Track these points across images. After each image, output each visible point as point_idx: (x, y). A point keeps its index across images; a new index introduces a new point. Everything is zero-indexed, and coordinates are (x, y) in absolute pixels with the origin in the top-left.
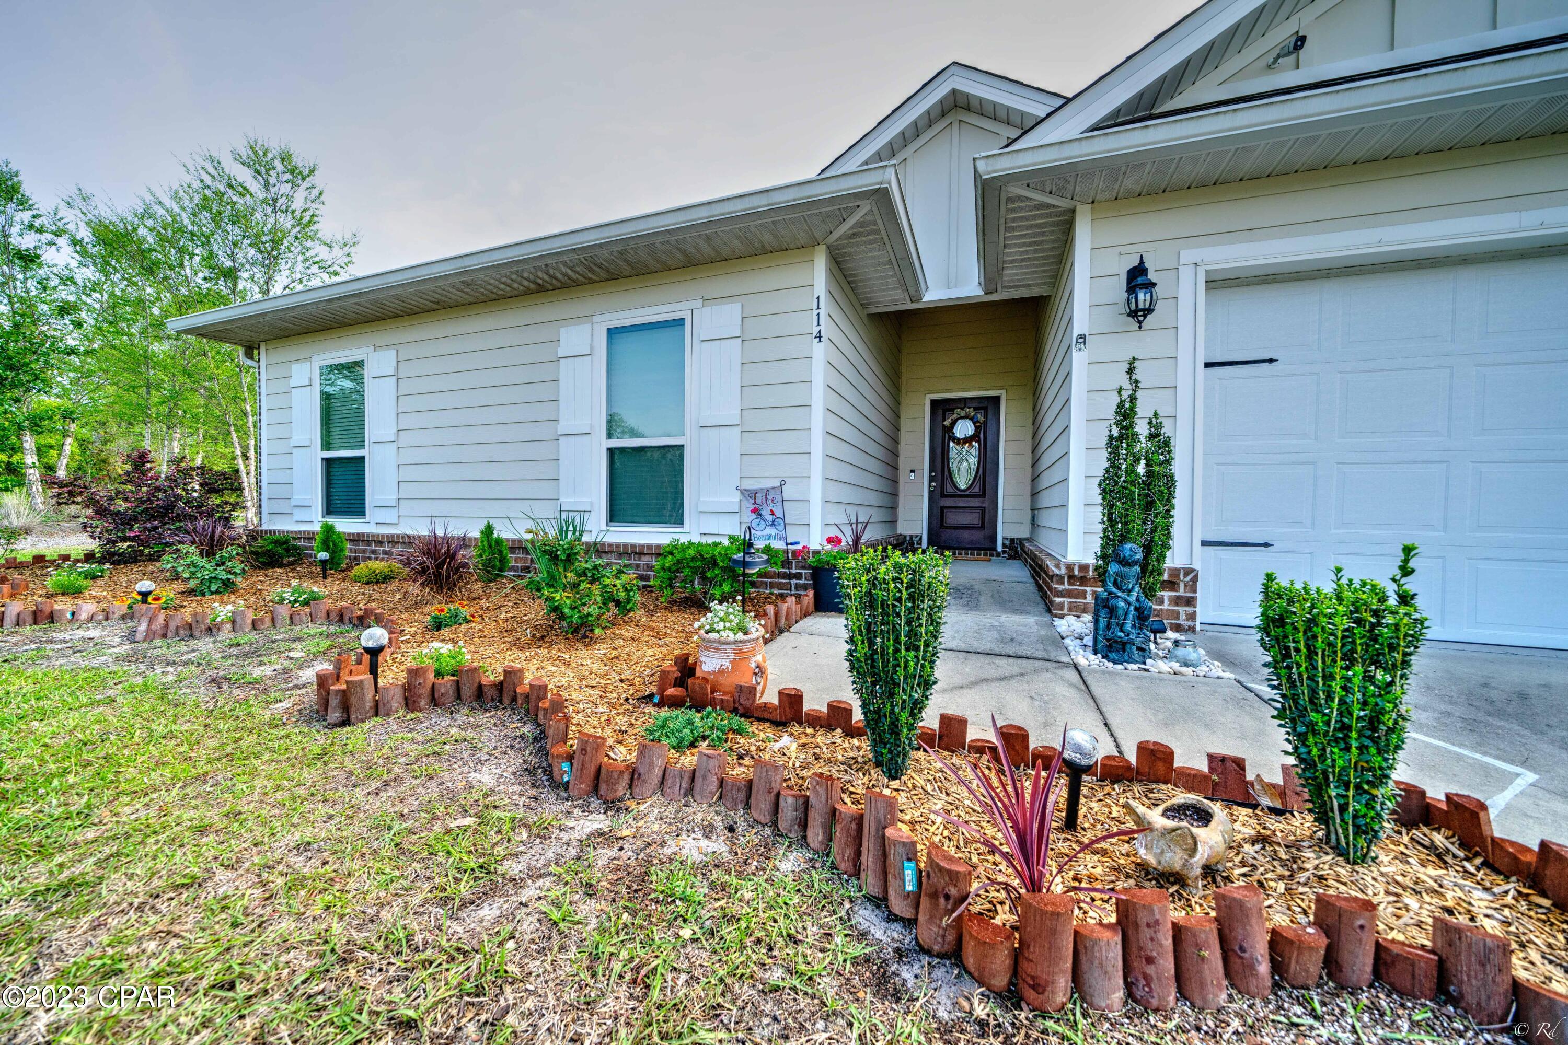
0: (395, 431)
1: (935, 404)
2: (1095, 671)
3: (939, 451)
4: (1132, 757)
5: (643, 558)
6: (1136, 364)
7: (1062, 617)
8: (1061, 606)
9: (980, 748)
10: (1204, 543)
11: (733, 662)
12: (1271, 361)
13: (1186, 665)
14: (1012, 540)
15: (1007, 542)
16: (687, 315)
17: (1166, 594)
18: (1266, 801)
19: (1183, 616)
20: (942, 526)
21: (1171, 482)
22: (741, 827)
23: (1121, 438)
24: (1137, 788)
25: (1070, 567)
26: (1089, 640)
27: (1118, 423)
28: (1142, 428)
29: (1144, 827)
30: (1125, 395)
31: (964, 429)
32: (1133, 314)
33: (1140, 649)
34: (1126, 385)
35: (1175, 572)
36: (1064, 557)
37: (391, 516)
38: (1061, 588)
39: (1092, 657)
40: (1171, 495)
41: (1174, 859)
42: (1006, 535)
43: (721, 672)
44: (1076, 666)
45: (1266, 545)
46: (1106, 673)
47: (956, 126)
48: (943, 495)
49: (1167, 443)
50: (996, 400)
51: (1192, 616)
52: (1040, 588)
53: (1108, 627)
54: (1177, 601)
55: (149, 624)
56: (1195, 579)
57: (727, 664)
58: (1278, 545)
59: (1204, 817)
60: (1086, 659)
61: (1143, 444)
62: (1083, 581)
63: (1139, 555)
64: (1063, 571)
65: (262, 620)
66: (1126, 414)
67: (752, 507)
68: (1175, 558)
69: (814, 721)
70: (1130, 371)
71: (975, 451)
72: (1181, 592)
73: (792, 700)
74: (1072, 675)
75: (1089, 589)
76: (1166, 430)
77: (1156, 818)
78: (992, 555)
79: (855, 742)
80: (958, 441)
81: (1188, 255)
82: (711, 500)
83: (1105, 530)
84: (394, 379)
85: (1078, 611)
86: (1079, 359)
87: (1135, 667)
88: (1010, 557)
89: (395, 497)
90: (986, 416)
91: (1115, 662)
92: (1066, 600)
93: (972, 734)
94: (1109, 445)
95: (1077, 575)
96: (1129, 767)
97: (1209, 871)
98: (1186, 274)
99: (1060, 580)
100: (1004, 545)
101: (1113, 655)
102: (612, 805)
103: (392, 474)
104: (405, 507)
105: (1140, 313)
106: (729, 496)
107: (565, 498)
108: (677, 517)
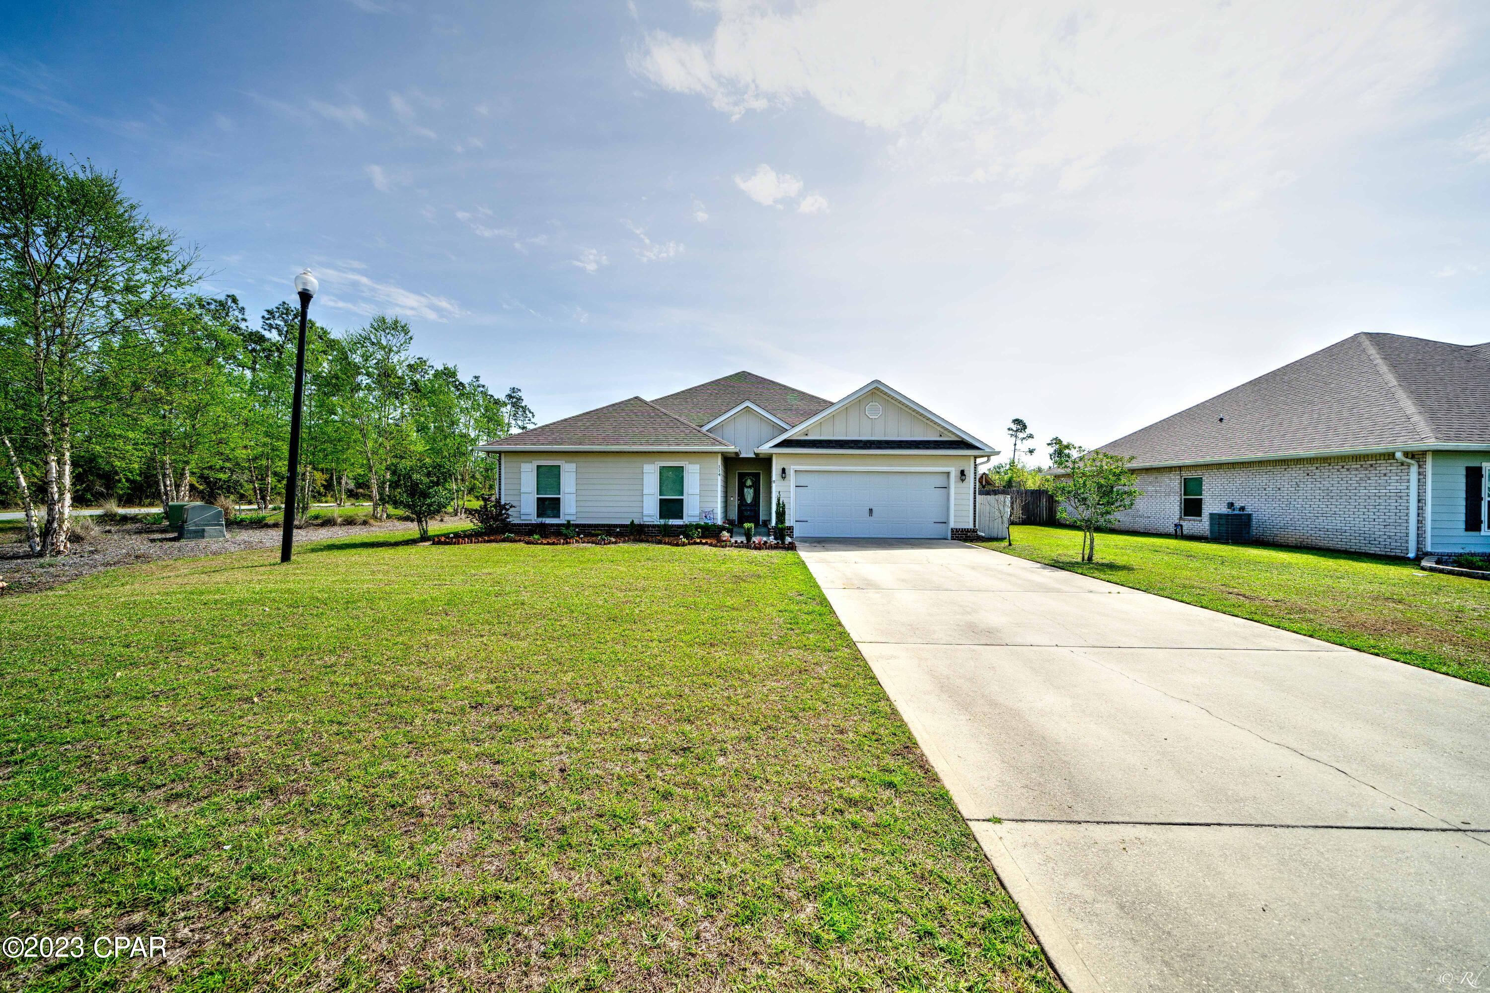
0: (576, 490)
1: (739, 476)
3: (741, 491)
5: (672, 528)
10: (789, 518)
12: (805, 486)
16: (685, 466)
19: (791, 535)
20: (742, 515)
21: (785, 512)
23: (779, 505)
28: (782, 504)
30: (780, 498)
31: (749, 483)
32: (782, 477)
34: (780, 496)
35: (790, 527)
36: (770, 524)
37: (573, 518)
40: (785, 514)
45: (807, 521)
47: (748, 412)
48: (742, 506)
49: (786, 507)
50: (759, 474)
51: (793, 535)
54: (790, 532)
61: (782, 506)
66: (780, 501)
67: (704, 515)
68: (786, 521)
70: (782, 494)
71: (752, 490)
76: (785, 504)
78: (758, 525)
80: (748, 487)
81: (792, 467)
82: (691, 513)
83: (777, 521)
84: (575, 473)
86: (775, 484)
89: (575, 511)
90: (756, 479)
98: (792, 471)
103: (574, 504)
104: (579, 515)
105: (784, 478)
106: (697, 512)
107: (645, 512)
108: (682, 518)
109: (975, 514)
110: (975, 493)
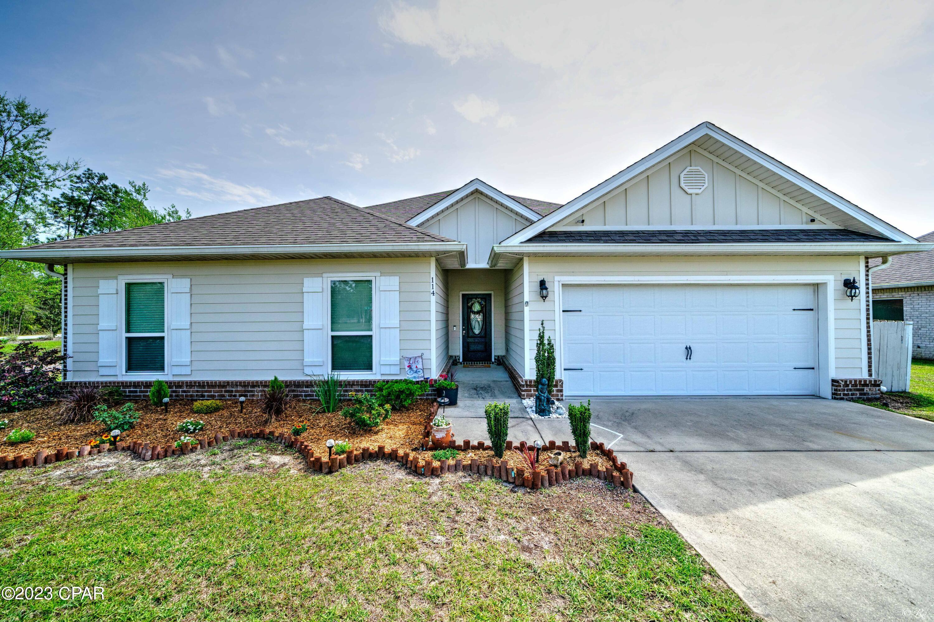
0: (189, 323)
1: (464, 295)
2: (536, 420)
3: (466, 317)
4: (548, 445)
5: (354, 387)
6: (544, 322)
7: (524, 399)
8: (524, 395)
9: (516, 448)
10: (565, 369)
11: (446, 434)
12: (580, 311)
13: (560, 415)
14: (498, 356)
15: (496, 358)
16: (373, 279)
17: (555, 389)
18: (572, 450)
19: (560, 396)
20: (469, 351)
21: (554, 359)
22: (472, 475)
23: (540, 344)
24: (549, 451)
25: (526, 381)
26: (534, 409)
27: (540, 340)
28: (546, 342)
29: (550, 457)
30: (541, 331)
31: (477, 307)
32: (542, 297)
33: (549, 411)
34: (541, 329)
35: (557, 382)
36: (524, 377)
37: (187, 371)
38: (524, 389)
39: (535, 415)
40: (554, 363)
41: (555, 462)
42: (496, 354)
43: (443, 438)
44: (531, 419)
45: (581, 369)
46: (540, 420)
47: (477, 199)
48: (468, 337)
49: (553, 346)
50: (490, 295)
51: (562, 396)
52: (514, 385)
53: (539, 405)
54: (558, 391)
55: (153, 452)
56: (562, 384)
57: (444, 435)
58: (585, 369)
59: (560, 454)
60: (534, 416)
61: (547, 347)
62: (531, 386)
63: (547, 383)
64: (524, 383)
65: (212, 441)
66: (541, 337)
67: (408, 365)
68: (557, 376)
69: (474, 448)
70: (542, 324)
71: (481, 317)
72: (559, 388)
73: (467, 443)
74: (530, 422)
75: (532, 389)
76: (553, 342)
77: (552, 456)
78: (490, 363)
79: (487, 451)
80: (475, 313)
81: (557, 278)
82: (385, 359)
83: (537, 373)
84: (189, 294)
85: (529, 396)
86: (526, 309)
87: (547, 417)
88: (498, 365)
89: (189, 360)
90: (485, 302)
91: (542, 416)
92: (525, 393)
93: (514, 445)
94: (537, 346)
95: (529, 384)
96: (547, 447)
97: (561, 463)
98: (556, 284)
99: (523, 386)
100: (495, 359)
101: (541, 414)
102: (438, 476)
103: (187, 349)
104: (196, 366)
105: (544, 297)
106: (396, 359)
107: (308, 360)
108: (369, 367)
109: (869, 353)
110: (868, 319)
